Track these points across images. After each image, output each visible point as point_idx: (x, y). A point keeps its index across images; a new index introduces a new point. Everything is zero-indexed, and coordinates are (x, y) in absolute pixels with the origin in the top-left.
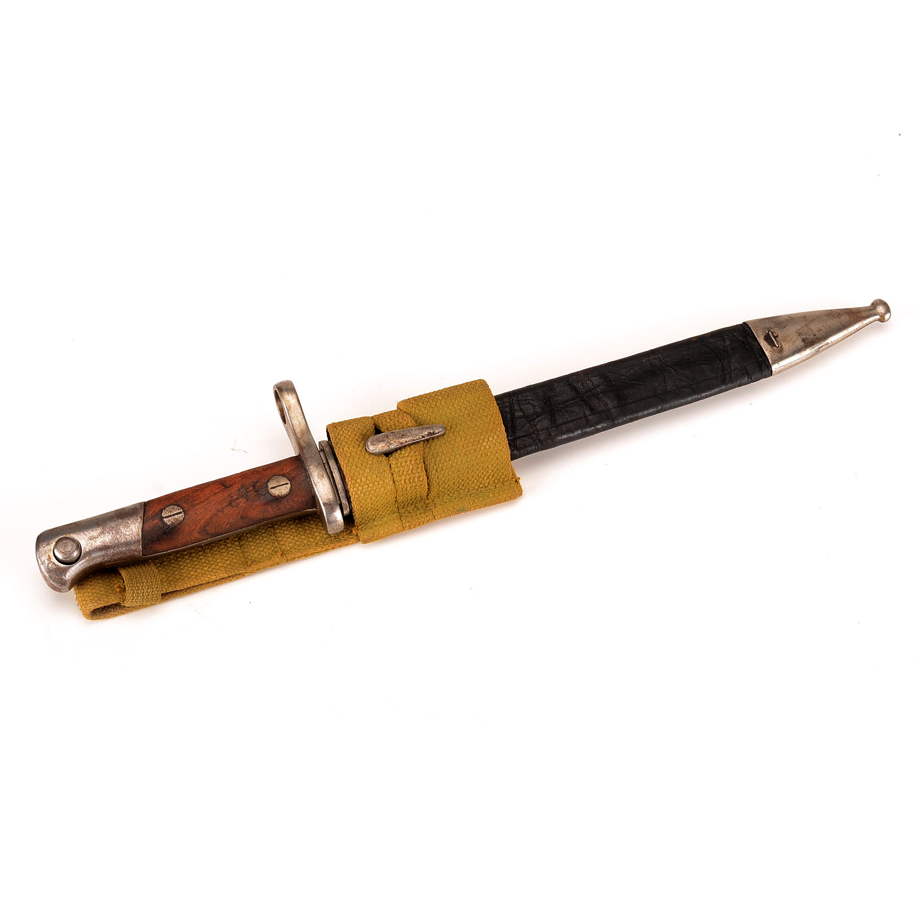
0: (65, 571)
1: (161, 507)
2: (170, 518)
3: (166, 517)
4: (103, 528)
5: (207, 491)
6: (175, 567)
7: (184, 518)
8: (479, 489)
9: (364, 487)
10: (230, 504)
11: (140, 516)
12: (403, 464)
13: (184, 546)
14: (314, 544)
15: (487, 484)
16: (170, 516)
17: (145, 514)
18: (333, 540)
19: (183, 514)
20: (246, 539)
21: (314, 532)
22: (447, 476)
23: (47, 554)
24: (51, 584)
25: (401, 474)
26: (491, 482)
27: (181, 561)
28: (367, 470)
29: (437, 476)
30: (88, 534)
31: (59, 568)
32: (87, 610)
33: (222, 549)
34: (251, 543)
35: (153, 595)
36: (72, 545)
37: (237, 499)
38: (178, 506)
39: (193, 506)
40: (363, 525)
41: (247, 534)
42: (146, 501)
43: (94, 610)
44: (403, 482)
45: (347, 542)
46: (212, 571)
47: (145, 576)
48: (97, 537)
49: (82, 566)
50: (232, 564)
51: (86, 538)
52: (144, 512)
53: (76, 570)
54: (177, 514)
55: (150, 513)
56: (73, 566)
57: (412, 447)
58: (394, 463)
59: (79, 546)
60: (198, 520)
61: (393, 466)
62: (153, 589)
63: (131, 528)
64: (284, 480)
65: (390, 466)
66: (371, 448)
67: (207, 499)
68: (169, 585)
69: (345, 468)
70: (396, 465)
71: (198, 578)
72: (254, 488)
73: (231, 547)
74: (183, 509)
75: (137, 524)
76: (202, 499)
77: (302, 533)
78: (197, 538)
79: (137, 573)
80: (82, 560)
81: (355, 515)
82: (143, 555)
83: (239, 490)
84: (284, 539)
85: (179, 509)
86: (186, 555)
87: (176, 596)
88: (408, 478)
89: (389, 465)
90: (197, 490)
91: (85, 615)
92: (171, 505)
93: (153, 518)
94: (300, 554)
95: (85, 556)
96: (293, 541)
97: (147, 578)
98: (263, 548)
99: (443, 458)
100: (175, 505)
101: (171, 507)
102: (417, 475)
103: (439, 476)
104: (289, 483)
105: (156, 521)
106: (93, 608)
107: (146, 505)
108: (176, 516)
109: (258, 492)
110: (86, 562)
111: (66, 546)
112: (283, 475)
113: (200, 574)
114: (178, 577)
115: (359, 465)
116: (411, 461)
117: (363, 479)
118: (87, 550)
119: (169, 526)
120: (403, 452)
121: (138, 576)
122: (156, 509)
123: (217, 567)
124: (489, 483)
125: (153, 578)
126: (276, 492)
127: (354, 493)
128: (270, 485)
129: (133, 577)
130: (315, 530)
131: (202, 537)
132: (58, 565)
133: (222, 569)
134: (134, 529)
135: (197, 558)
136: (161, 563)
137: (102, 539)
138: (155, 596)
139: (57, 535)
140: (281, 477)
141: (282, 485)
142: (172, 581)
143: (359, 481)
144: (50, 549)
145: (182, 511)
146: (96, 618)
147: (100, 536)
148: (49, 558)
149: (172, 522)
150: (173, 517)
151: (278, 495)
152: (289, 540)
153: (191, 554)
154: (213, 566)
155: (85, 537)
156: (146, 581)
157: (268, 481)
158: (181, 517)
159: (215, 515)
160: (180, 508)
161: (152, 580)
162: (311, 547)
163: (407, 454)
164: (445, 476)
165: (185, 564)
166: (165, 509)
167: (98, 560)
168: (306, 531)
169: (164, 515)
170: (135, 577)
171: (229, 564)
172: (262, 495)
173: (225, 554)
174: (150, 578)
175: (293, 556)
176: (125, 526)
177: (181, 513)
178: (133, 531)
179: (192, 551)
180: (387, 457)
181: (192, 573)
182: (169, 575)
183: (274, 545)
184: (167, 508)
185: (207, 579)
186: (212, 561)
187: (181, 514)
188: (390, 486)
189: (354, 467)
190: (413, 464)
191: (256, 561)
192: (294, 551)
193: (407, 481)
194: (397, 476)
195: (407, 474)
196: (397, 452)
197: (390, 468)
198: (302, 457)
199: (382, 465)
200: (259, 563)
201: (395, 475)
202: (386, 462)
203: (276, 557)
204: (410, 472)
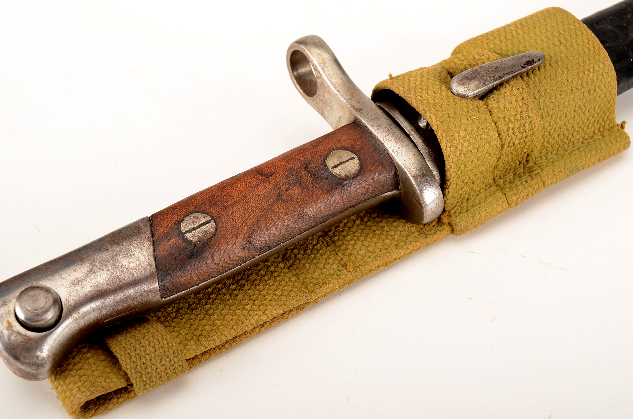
0: (39, 343)
1: (176, 218)
2: (194, 232)
3: (188, 232)
4: (91, 264)
5: (241, 186)
6: (199, 314)
7: (216, 230)
8: (585, 142)
9: (464, 145)
10: (279, 197)
11: (147, 236)
12: (508, 106)
13: (222, 273)
14: (393, 246)
15: (591, 135)
16: (194, 229)
17: (154, 232)
18: (417, 236)
19: (212, 224)
20: (293, 256)
21: (387, 232)
22: (553, 124)
23: (6, 320)
24: (19, 370)
25: (507, 120)
26: (596, 131)
27: (206, 304)
28: (464, 121)
30: (68, 278)
31: (29, 340)
32: (74, 404)
33: (264, 276)
34: (303, 261)
35: (172, 365)
36: (46, 298)
37: (288, 189)
38: (202, 213)
39: (226, 209)
40: (455, 208)
42: (149, 215)
43: (87, 402)
44: (511, 133)
45: (435, 236)
46: (259, 309)
47: (147, 342)
48: (85, 280)
49: (67, 329)
50: (286, 293)
51: (66, 283)
52: (152, 229)
53: (58, 339)
54: (205, 224)
55: (161, 230)
56: (50, 334)
57: (512, 83)
58: (495, 106)
59: (57, 302)
60: (238, 229)
61: (495, 111)
62: (168, 357)
63: (136, 256)
64: (347, 155)
65: (490, 112)
66: (460, 90)
67: (244, 197)
68: (198, 343)
69: (434, 121)
70: (499, 109)
71: (241, 323)
72: (308, 171)
73: (275, 271)
74: (211, 216)
75: (145, 249)
76: (236, 198)
77: (370, 235)
78: (240, 257)
79: (133, 341)
80: (64, 320)
81: (449, 192)
82: (162, 298)
83: (287, 177)
84: (350, 247)
85: (204, 217)
86: (212, 294)
87: (209, 357)
88: (517, 125)
89: (488, 112)
90: (224, 187)
91: (72, 413)
92: (192, 213)
93: (167, 236)
94: (377, 264)
95: (70, 313)
96: (363, 248)
97: (152, 344)
98: (322, 264)
99: (548, 97)
100: (197, 212)
101: (192, 216)
102: (528, 121)
104: (356, 156)
105: (174, 240)
106: (84, 400)
107: (153, 221)
108: (204, 228)
109: (316, 175)
110: (72, 323)
111: (35, 300)
112: (345, 148)
113: (242, 317)
114: (208, 328)
115: (452, 115)
116: (516, 101)
117: (462, 134)
118: (72, 302)
119: (196, 245)
120: (502, 90)
121: (138, 346)
122: (170, 222)
123: (265, 302)
124: (594, 132)
125: (160, 340)
126: (340, 171)
127: (451, 155)
128: (331, 163)
129: (130, 349)
130: (387, 228)
131: (247, 255)
132: (26, 336)
133: (273, 303)
134: (141, 257)
135: (231, 295)
136: (177, 312)
137: (93, 281)
138: (176, 365)
139: (20, 285)
140: (341, 151)
141: (347, 161)
142: (200, 336)
143: (456, 136)
144: (9, 311)
145: (210, 218)
146: (90, 415)
147: (88, 276)
148: (10, 326)
149: (199, 237)
150: (198, 230)
151: (346, 176)
152: (357, 247)
153: (219, 291)
154: (258, 302)
155: (64, 282)
156: (152, 350)
157: (326, 158)
158: (211, 227)
159: (261, 217)
160: (206, 215)
161: (162, 344)
162: (391, 251)
163: (508, 93)
165: (214, 306)
166: (183, 220)
167: (93, 317)
168: (374, 232)
169: (183, 228)
170: (133, 349)
171: (282, 295)
172: (322, 179)
173: (270, 282)
174: (156, 342)
175: (368, 267)
176: (126, 256)
177: (209, 222)
178: (140, 261)
179: (219, 286)
180: (482, 100)
181: (229, 318)
182: (194, 327)
183: (338, 258)
184: (187, 219)
185: (254, 322)
186: (253, 295)
187: (210, 224)
188: (496, 142)
189: (446, 116)
190: (521, 105)
191: (318, 284)
192: (368, 260)
193: (516, 130)
194: (502, 125)
195: (515, 120)
196: (494, 94)
197: (491, 115)
198: (363, 120)
199: (481, 112)
200: (324, 285)
201: (499, 124)
202: (484, 107)
203: (346, 273)
204: (519, 117)
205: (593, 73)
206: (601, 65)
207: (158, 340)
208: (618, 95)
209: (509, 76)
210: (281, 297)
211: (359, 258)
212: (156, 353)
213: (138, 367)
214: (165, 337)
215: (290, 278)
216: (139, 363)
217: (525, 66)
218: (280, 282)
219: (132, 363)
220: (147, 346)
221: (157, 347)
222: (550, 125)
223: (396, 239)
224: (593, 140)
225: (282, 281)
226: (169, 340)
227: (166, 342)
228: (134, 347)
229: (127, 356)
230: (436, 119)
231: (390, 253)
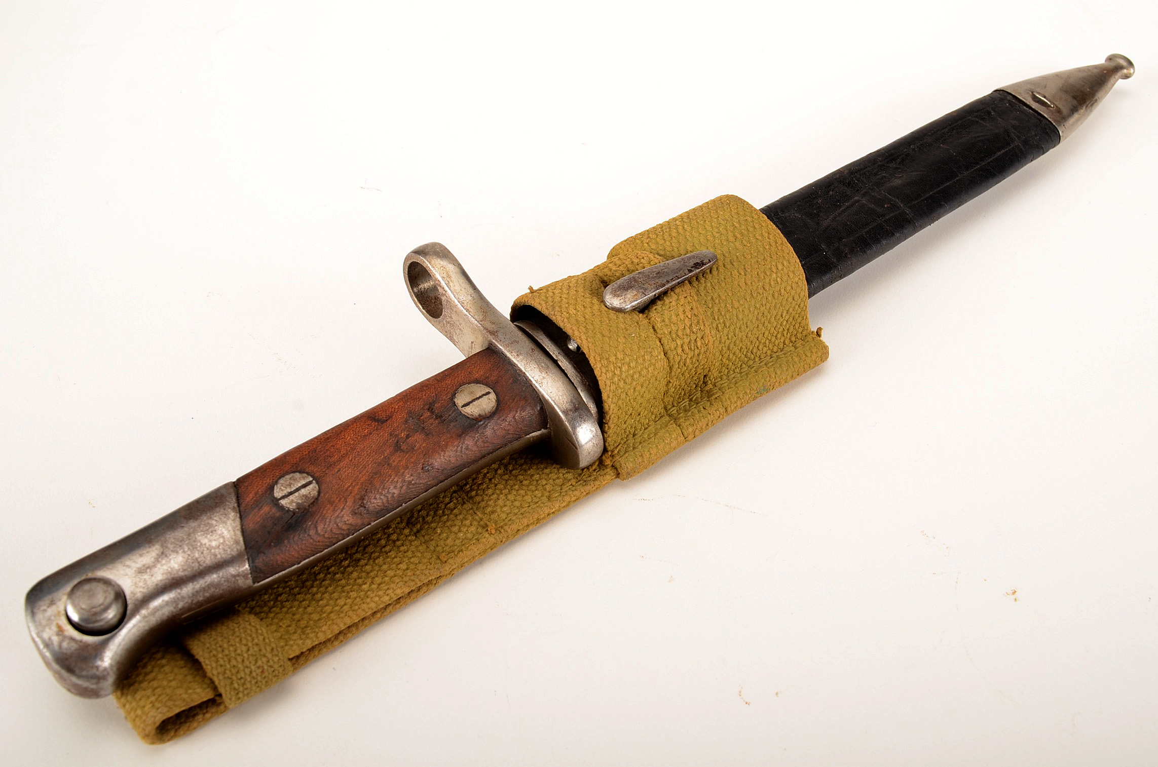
0: (98, 650)
1: (268, 481)
2: (291, 497)
3: (283, 497)
4: (162, 546)
5: (349, 437)
6: (304, 600)
7: (319, 492)
8: (774, 355)
9: (623, 369)
10: (397, 447)
11: (231, 506)
12: (674, 318)
13: (330, 546)
14: (545, 499)
15: (781, 346)
16: (291, 493)
17: (241, 501)
18: (574, 484)
19: (314, 485)
20: (421, 519)
21: (537, 481)
22: (732, 337)
23: (54, 623)
24: (75, 686)
25: (674, 336)
26: (786, 342)
27: (312, 586)
28: (621, 340)
29: (718, 339)
30: (133, 565)
31: (85, 646)
32: (147, 725)
33: (384, 547)
34: (433, 525)
35: (271, 667)
36: (105, 592)
37: (408, 437)
38: (300, 472)
39: (330, 466)
40: (619, 447)
41: (420, 511)
42: (234, 480)
43: (164, 722)
44: (679, 350)
45: (597, 483)
46: (379, 588)
47: (237, 640)
48: (154, 566)
49: (134, 630)
50: (412, 566)
51: (130, 572)
52: (238, 497)
53: (123, 643)
54: (304, 486)
55: (249, 498)
56: (112, 637)
57: (677, 290)
58: (659, 320)
59: (120, 596)
60: (347, 489)
61: (658, 326)
62: (264, 656)
63: (219, 532)
64: (480, 389)
65: (653, 328)
66: (616, 302)
67: (353, 449)
68: (303, 637)
69: (585, 342)
70: (663, 324)
71: (356, 607)
72: (432, 413)
73: (398, 540)
74: (312, 476)
75: (229, 522)
76: (343, 451)
77: (517, 487)
78: (351, 525)
79: (220, 639)
80: (131, 619)
81: (609, 428)
82: (254, 583)
83: (406, 421)
84: (491, 503)
85: (304, 478)
86: (319, 573)
88: (686, 340)
89: (651, 327)
90: (328, 438)
91: (145, 736)
92: (288, 473)
93: (257, 504)
94: (525, 521)
95: (136, 610)
96: (508, 503)
97: (244, 642)
98: (457, 527)
99: (723, 305)
100: (294, 472)
101: (288, 477)
102: (699, 335)
103: (722, 337)
104: (491, 391)
105: (266, 509)
106: (160, 718)
107: (239, 487)
108: (303, 491)
109: (442, 417)
110: (140, 622)
111: (91, 596)
112: (477, 382)
113: (358, 599)
114: (315, 617)
115: (606, 333)
116: (684, 312)
117: (620, 356)
118: (139, 595)
119: (294, 513)
120: (667, 300)
121: (225, 645)
122: (259, 487)
123: (386, 579)
124: (784, 343)
125: (254, 635)
126: (473, 410)
127: (608, 382)
128: (460, 400)
129: (216, 649)
130: (537, 477)
131: (359, 522)
132: (81, 641)
133: (397, 580)
134: (226, 533)
135: (343, 573)
136: (276, 600)
137: (165, 567)
138: (276, 666)
139: (71, 578)
140: (473, 384)
141: (480, 397)
142: (306, 627)
143: (613, 359)
144: (59, 612)
145: (311, 479)
146: (169, 738)
147: (158, 561)
148: (60, 630)
149: (298, 504)
150: (297, 494)
151: (480, 415)
152: (500, 502)
153: (328, 569)
154: (378, 580)
155: (128, 571)
156: (244, 648)
157: (454, 395)
158: (312, 489)
159: (376, 474)
160: (305, 475)
161: (256, 641)
163: (674, 303)
164: (730, 337)
165: (322, 589)
166: (276, 483)
167: (166, 612)
168: (521, 482)
169: (278, 493)
170: (219, 649)
171: (407, 569)
172: (450, 421)
173: (392, 554)
174: (249, 638)
175: (515, 527)
176: (206, 532)
177: (310, 483)
178: (223, 537)
179: (328, 563)
180: (642, 313)
181: (341, 602)
182: (297, 617)
183: (477, 517)
184: (281, 481)
185: (373, 605)
186: (371, 571)
187: (311, 486)
188: (662, 363)
189: (599, 335)
190: (689, 316)
191: (453, 552)
192: (514, 518)
193: (686, 347)
194: (668, 342)
195: (683, 335)
196: (657, 305)
197: (655, 330)
198: (499, 345)
199: (641, 328)
200: (461, 553)
201: (664, 341)
202: (645, 321)
203: (487, 536)
204: (688, 331)
205: (776, 273)
206: (785, 263)
207: (251, 636)
208: (810, 297)
209: (674, 283)
210: (406, 572)
211: (503, 516)
212: (250, 653)
213: (228, 672)
214: (260, 631)
215: (417, 547)
216: (228, 666)
217: (692, 269)
218: (405, 552)
219: (219, 667)
220: (238, 645)
221: (250, 644)
222: (728, 339)
223: (548, 490)
224: (783, 352)
225: (408, 551)
226: (266, 635)
227: (261, 638)
228: (220, 646)
229: (213, 659)
230: (587, 339)
231: (541, 507)
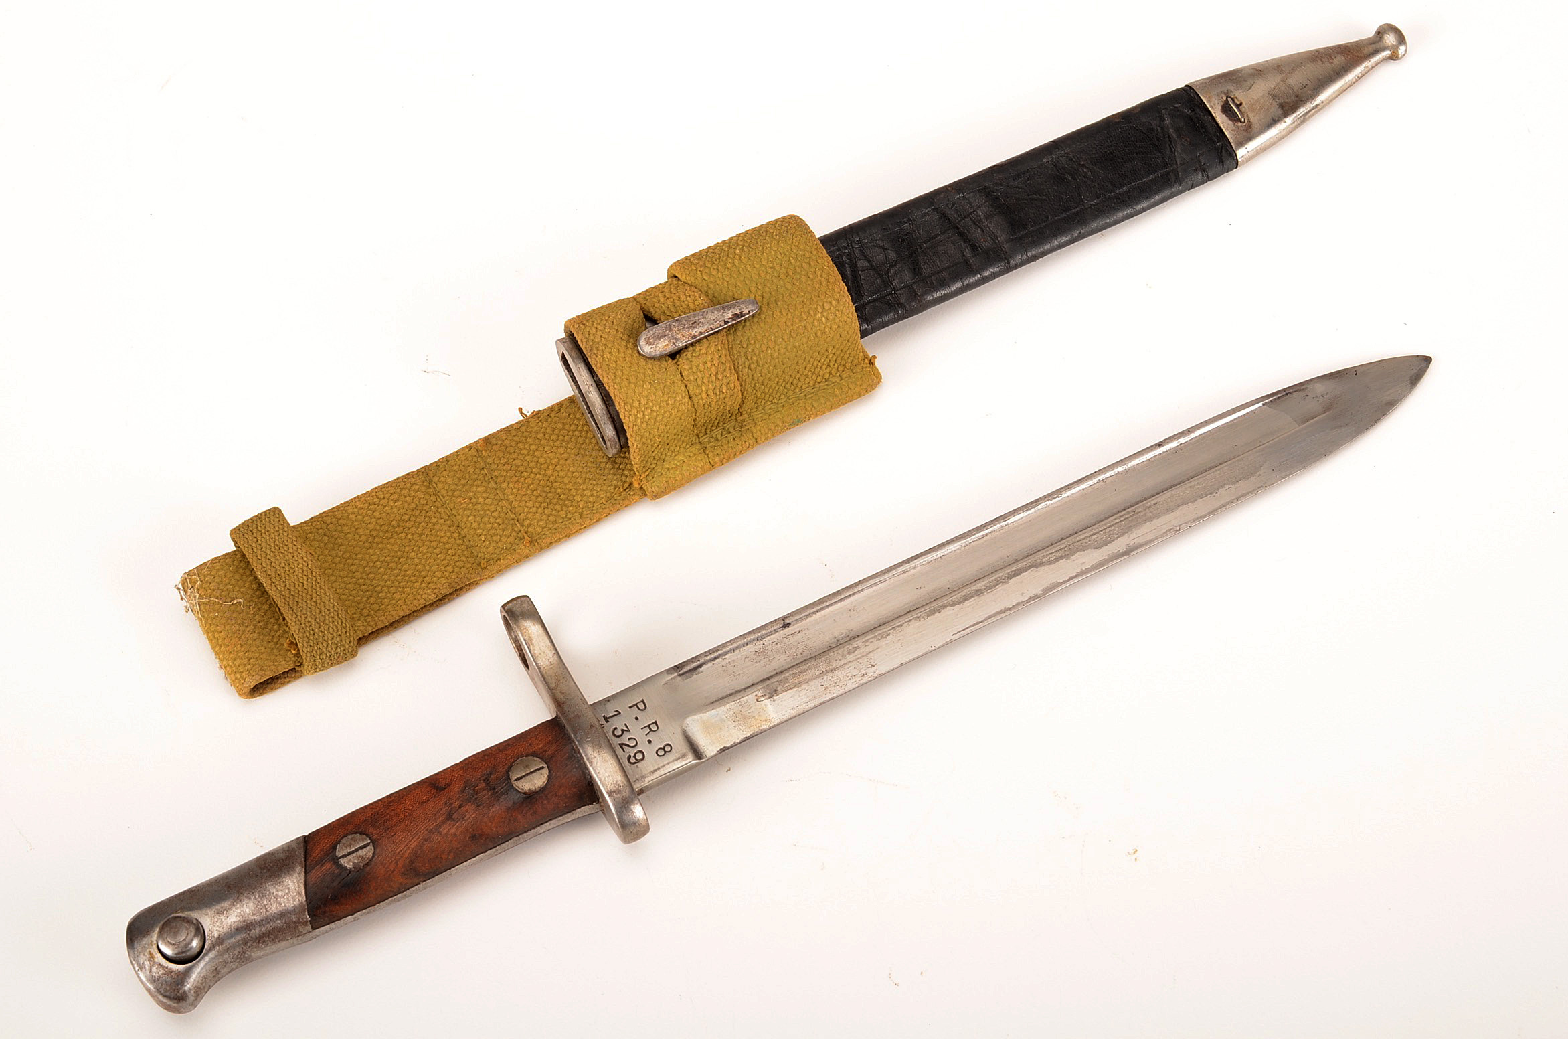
8: (817, 386)
9: (646, 413)
12: (701, 367)
14: (577, 516)
15: (827, 376)
18: (604, 503)
22: (766, 374)
25: (700, 383)
26: (833, 372)
28: (647, 386)
29: (750, 377)
32: (245, 687)
33: (435, 548)
34: (479, 532)
43: (257, 684)
44: (704, 395)
45: (626, 502)
50: (457, 570)
57: (712, 340)
58: (687, 367)
61: (685, 373)
65: (681, 373)
66: (647, 349)
68: (365, 623)
69: (611, 387)
70: (690, 371)
84: (530, 516)
87: (377, 636)
88: (711, 387)
89: (679, 373)
91: (242, 694)
94: (558, 535)
96: (544, 517)
99: (757, 346)
102: (725, 381)
103: (755, 375)
115: (633, 379)
116: (712, 360)
117: (643, 401)
120: (697, 348)
124: (830, 373)
127: (631, 425)
133: (443, 581)
142: (368, 615)
143: (636, 404)
146: (258, 694)
152: (537, 517)
154: (428, 579)
162: (574, 522)
163: (704, 353)
164: (763, 374)
171: (453, 572)
175: (548, 541)
180: (673, 359)
183: (516, 529)
188: (686, 406)
189: (626, 382)
190: (716, 365)
191: (493, 559)
192: (548, 532)
193: (710, 393)
194: (693, 388)
195: (709, 381)
196: (688, 351)
197: (682, 376)
199: (669, 373)
200: (499, 562)
201: (690, 387)
202: (673, 368)
203: (523, 547)
204: (713, 378)
205: (821, 313)
209: (707, 334)
210: (452, 574)
211: (539, 530)
212: (333, 641)
213: (314, 652)
214: (344, 625)
215: (463, 551)
216: (316, 648)
217: (730, 320)
218: (453, 556)
219: (309, 647)
220: (326, 632)
221: (335, 635)
222: (761, 376)
223: (581, 506)
224: (827, 383)
225: (455, 554)
226: (348, 629)
227: (344, 631)
228: (313, 630)
229: (306, 639)
230: (614, 386)
231: (573, 524)
